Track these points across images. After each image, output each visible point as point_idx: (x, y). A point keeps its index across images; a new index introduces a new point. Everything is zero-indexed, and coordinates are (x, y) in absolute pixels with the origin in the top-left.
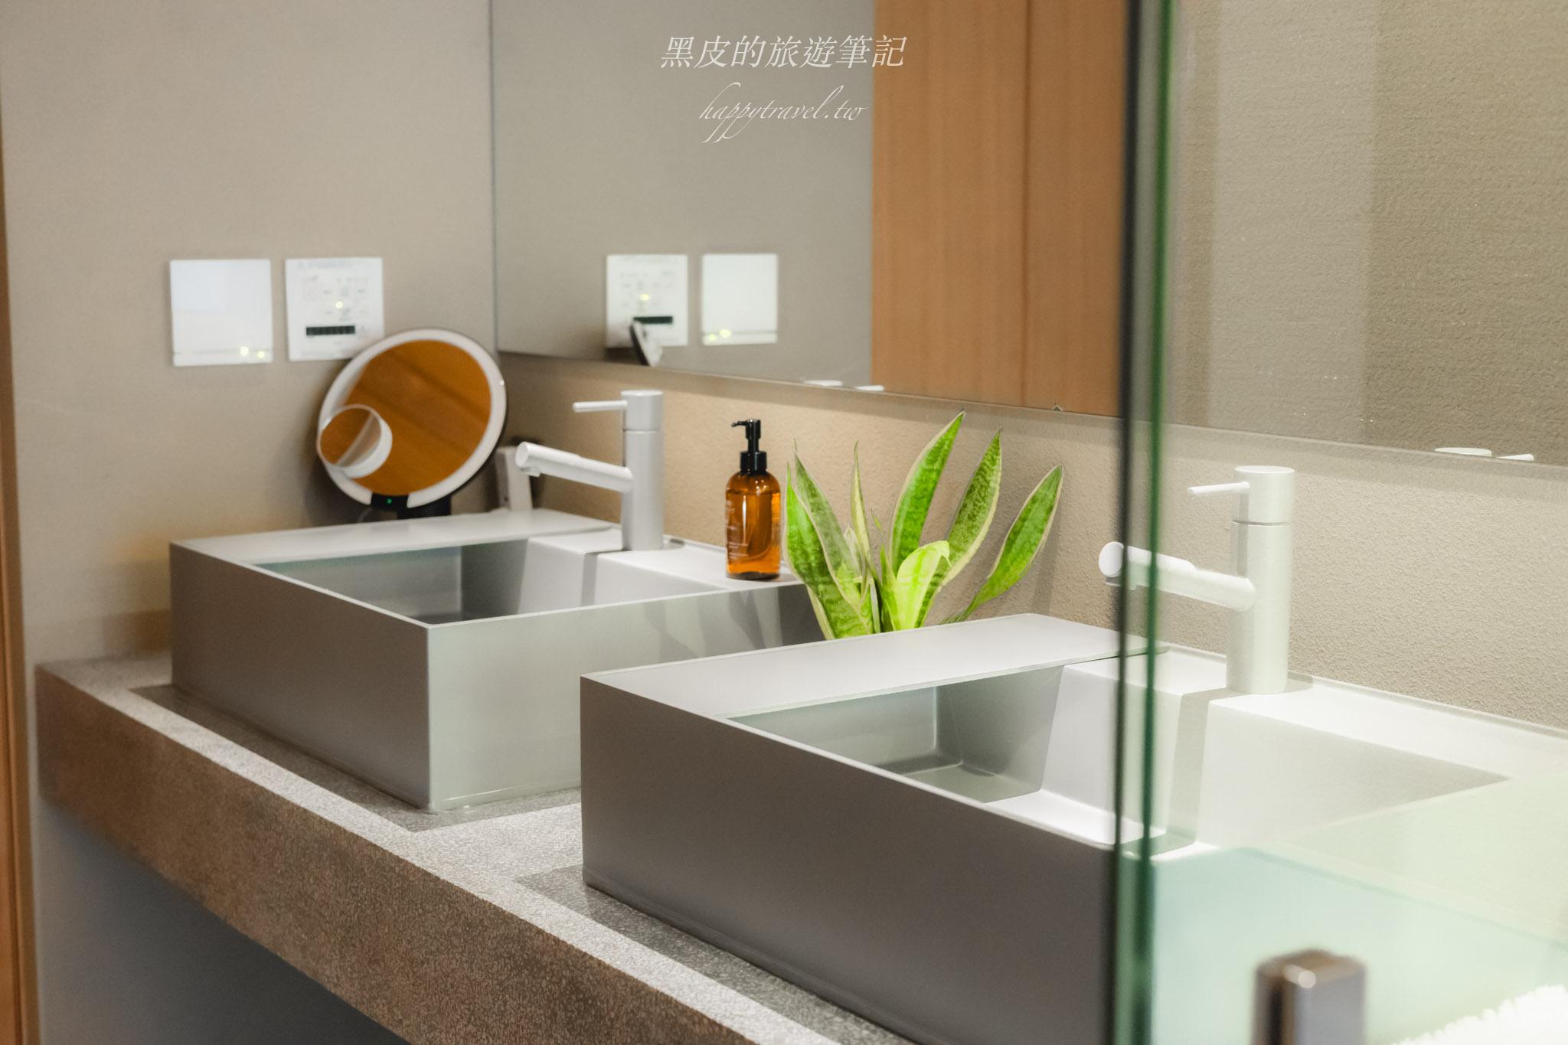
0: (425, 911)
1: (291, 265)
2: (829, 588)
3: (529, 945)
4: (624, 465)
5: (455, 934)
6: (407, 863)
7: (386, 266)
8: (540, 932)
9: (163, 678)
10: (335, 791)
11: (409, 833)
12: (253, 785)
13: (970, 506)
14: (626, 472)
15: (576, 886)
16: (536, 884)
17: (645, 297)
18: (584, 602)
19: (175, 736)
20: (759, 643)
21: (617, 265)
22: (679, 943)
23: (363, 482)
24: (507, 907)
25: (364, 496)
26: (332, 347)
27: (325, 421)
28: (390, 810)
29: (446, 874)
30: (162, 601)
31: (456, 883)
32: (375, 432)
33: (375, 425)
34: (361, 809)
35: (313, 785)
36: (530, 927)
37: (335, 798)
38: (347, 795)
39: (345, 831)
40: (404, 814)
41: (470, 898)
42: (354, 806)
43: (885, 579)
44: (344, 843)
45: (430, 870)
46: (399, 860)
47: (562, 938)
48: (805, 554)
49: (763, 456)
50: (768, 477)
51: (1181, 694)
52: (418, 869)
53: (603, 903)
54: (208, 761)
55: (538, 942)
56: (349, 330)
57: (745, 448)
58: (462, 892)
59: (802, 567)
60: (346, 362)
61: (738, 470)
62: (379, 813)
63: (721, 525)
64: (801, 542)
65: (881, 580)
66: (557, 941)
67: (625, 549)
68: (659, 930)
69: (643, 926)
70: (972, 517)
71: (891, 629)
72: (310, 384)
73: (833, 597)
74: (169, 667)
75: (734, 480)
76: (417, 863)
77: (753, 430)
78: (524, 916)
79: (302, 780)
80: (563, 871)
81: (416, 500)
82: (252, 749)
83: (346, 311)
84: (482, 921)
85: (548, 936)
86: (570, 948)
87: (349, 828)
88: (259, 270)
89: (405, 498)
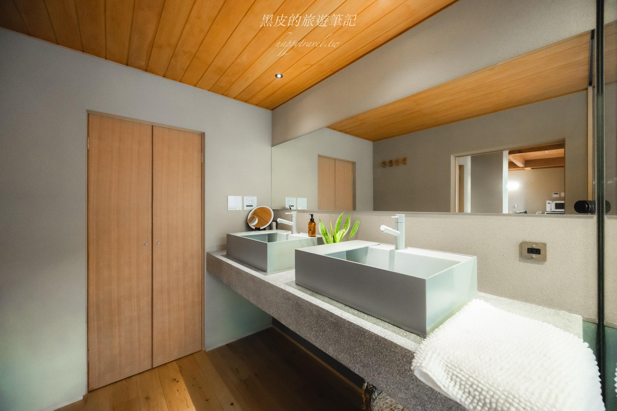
0: (268, 289)
1: (244, 197)
2: (327, 236)
3: (288, 295)
4: (292, 222)
5: (274, 293)
6: (265, 281)
7: (257, 197)
8: (290, 293)
9: (225, 253)
10: (252, 269)
11: (265, 276)
12: (239, 269)
13: (346, 225)
14: (292, 223)
15: (294, 284)
16: (287, 284)
17: (290, 203)
18: (286, 240)
19: (227, 262)
20: (314, 245)
21: (287, 199)
22: (315, 295)
23: (254, 226)
24: (284, 288)
25: (254, 228)
26: (250, 208)
27: (249, 217)
28: (261, 272)
29: (272, 283)
30: (225, 243)
31: (274, 284)
32: (256, 219)
33: (256, 218)
34: (256, 272)
35: (248, 268)
36: (288, 292)
37: (252, 270)
38: (254, 270)
39: (254, 276)
40: (263, 273)
41: (276, 287)
42: (255, 272)
43: (335, 235)
44: (254, 278)
45: (269, 282)
46: (263, 281)
47: (295, 294)
48: (324, 232)
49: (313, 219)
50: (314, 222)
51: (389, 250)
52: (267, 282)
53: (300, 287)
54: (232, 265)
55: (290, 295)
56: (252, 206)
57: (311, 218)
58: (275, 286)
59: (323, 234)
60: (252, 210)
61: (310, 221)
62: (259, 273)
63: (307, 229)
64: (323, 230)
65: (334, 235)
66: (293, 295)
67: (292, 234)
68: (311, 292)
69: (308, 291)
70: (346, 226)
71: (336, 242)
72: (247, 213)
73: (328, 238)
74: (226, 252)
75: (309, 222)
76: (267, 281)
77: (312, 216)
78: (287, 290)
79: (247, 268)
80: (291, 282)
81: (261, 228)
82: (238, 263)
83: (252, 203)
84: (279, 291)
85: (292, 294)
86: (296, 296)
87: (255, 275)
88: (240, 197)
89: (260, 228)
